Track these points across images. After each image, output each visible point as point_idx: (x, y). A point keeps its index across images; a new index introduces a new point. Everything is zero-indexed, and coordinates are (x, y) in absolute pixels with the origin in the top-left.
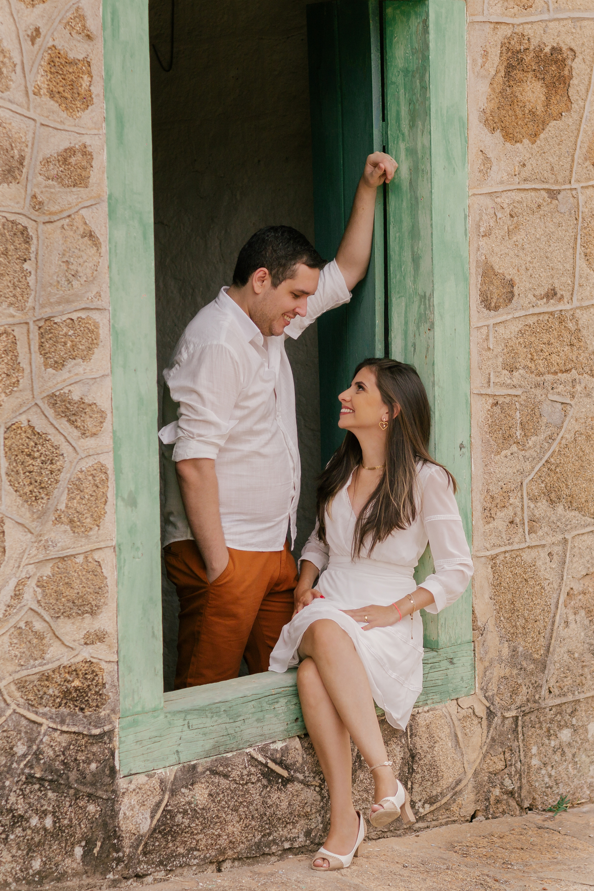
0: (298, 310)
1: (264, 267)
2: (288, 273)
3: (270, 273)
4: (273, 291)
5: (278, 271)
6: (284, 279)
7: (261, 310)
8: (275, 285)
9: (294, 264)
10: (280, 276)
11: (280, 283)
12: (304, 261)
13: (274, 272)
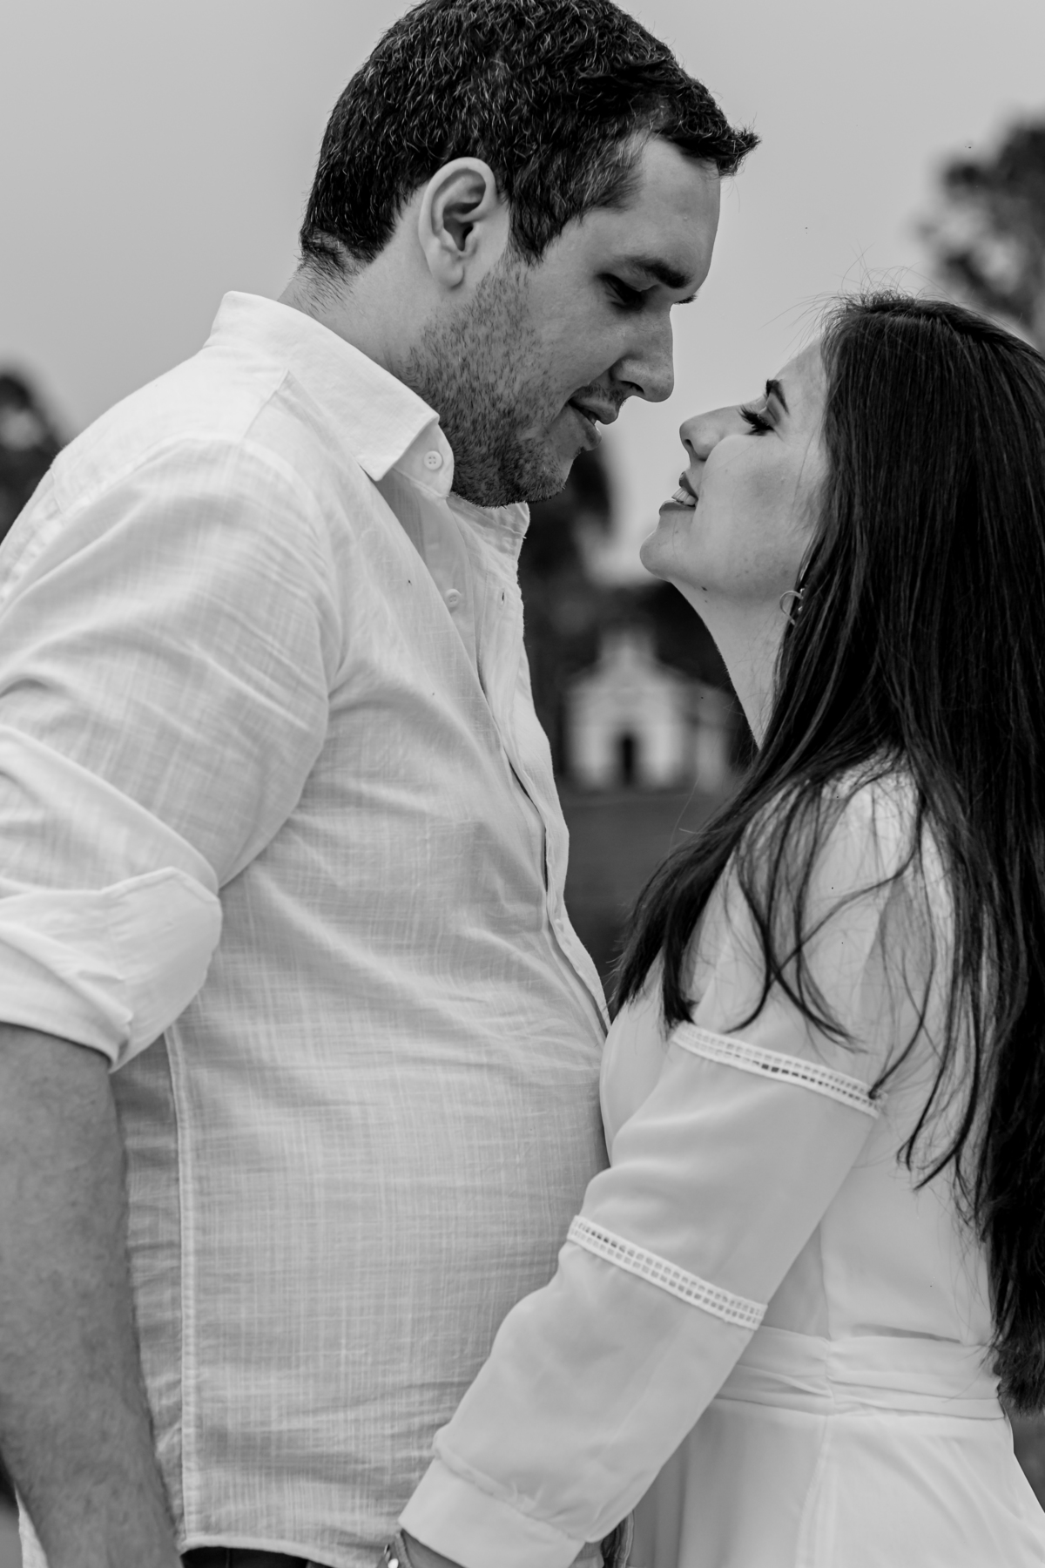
0: (633, 371)
1: (472, 154)
2: (594, 180)
3: (505, 186)
4: (522, 267)
5: (544, 169)
6: (577, 208)
7: (465, 365)
8: (530, 242)
9: (622, 134)
10: (556, 197)
11: (557, 228)
12: (662, 123)
13: (520, 180)
